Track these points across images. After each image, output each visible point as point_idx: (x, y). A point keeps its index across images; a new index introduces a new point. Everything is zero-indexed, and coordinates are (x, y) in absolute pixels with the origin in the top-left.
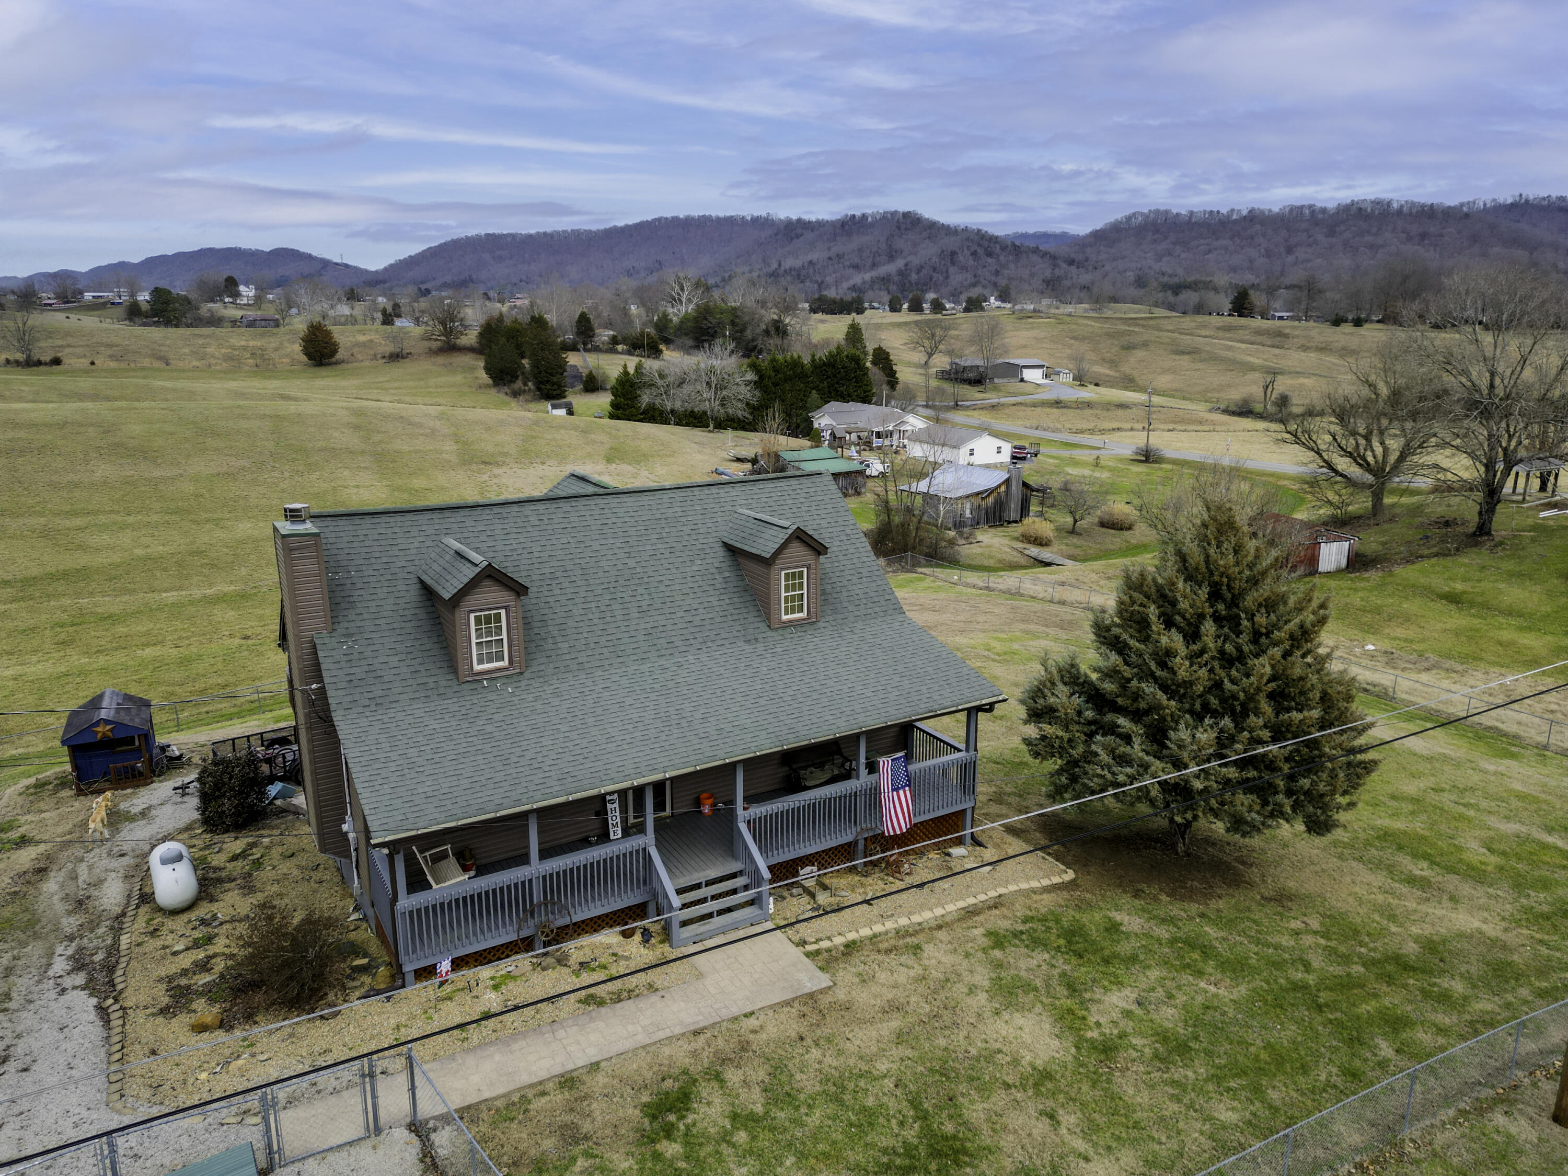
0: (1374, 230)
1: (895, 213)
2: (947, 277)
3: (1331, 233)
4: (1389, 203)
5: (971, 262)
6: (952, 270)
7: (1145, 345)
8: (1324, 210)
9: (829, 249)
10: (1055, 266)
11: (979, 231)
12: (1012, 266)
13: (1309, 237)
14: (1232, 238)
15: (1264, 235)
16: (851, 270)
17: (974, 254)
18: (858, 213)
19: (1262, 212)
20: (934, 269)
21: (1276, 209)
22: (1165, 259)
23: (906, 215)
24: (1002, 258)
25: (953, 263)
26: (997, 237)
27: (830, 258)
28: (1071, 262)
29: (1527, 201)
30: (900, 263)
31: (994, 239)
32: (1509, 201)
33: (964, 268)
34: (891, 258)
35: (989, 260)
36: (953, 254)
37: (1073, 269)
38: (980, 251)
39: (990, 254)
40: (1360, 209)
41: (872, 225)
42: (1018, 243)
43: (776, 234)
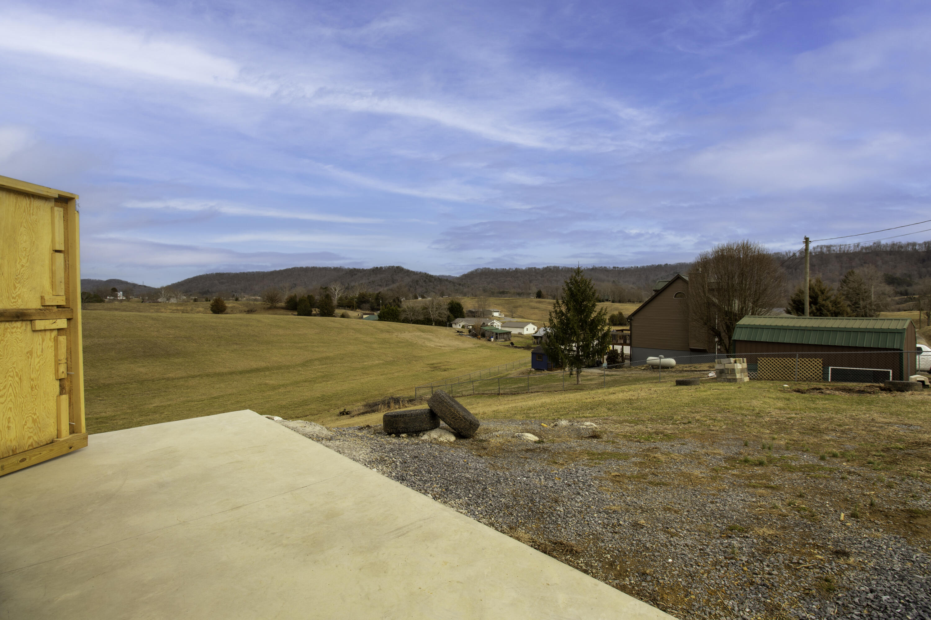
0: (556, 276)
1: (393, 267)
2: (416, 289)
3: (542, 276)
4: (558, 267)
5: (424, 284)
6: (417, 287)
7: (520, 306)
8: (539, 269)
9: (368, 279)
10: (455, 286)
11: (426, 273)
12: (439, 286)
13: (536, 277)
14: (511, 277)
15: (522, 277)
16: (378, 287)
17: (425, 281)
18: (379, 266)
19: (519, 269)
20: (411, 287)
21: (524, 268)
22: (490, 284)
23: (398, 267)
24: (435, 283)
25: (417, 284)
26: (432, 276)
27: (370, 283)
28: (460, 285)
29: (596, 268)
30: (397, 284)
31: (431, 276)
32: (591, 268)
33: (422, 286)
34: (393, 282)
35: (431, 284)
36: (417, 281)
37: (461, 287)
38: (427, 280)
39: (430, 282)
40: (550, 269)
41: (384, 271)
42: (440, 278)
43: (346, 274)
